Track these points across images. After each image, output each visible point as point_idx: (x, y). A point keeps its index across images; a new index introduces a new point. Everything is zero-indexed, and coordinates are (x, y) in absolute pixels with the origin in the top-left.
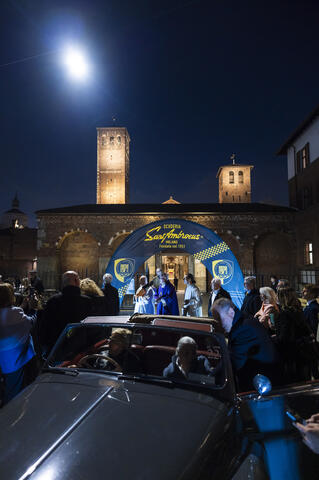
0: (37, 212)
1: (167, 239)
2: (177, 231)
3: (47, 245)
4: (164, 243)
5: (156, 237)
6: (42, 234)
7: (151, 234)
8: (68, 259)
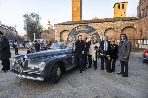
0: (54, 25)
1: (81, 30)
2: (84, 28)
3: (57, 34)
4: (81, 31)
5: (79, 30)
6: (56, 31)
7: (77, 29)
8: (63, 38)
